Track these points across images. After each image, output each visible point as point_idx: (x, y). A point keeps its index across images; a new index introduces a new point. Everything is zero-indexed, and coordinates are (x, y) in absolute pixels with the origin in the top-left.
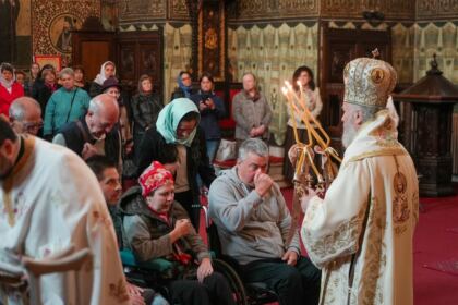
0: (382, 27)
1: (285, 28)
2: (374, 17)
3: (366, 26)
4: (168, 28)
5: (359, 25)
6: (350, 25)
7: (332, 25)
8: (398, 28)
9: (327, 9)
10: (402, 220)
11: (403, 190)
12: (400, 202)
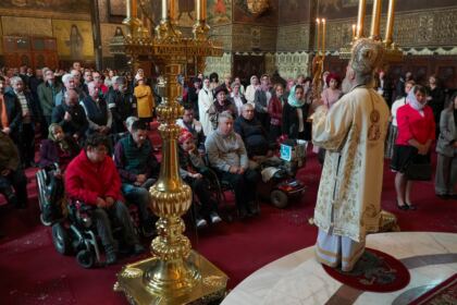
0: (261, 54)
2: (256, 50)
3: (253, 54)
5: (250, 53)
6: (246, 54)
7: (237, 53)
8: (269, 55)
9: (235, 47)
10: (375, 139)
11: (376, 121)
12: (374, 128)
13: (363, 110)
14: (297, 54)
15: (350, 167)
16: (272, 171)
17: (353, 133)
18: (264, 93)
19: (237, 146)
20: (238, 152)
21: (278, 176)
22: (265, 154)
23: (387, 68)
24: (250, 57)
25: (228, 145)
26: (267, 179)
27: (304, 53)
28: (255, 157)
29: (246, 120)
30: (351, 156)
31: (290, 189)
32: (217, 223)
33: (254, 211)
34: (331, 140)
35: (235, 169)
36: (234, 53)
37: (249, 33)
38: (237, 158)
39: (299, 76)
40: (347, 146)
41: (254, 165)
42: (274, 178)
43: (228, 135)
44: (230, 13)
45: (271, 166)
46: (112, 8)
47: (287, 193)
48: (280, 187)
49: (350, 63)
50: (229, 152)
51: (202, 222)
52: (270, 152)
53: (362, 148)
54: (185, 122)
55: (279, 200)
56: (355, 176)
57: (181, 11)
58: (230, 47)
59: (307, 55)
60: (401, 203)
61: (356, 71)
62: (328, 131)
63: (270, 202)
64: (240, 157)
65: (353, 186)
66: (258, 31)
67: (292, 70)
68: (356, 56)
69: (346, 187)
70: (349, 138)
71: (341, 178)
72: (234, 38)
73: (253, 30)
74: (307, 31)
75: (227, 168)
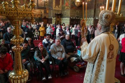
0: (79, 18)
1: (66, 18)
2: (78, 17)
3: (77, 18)
4: (53, 18)
5: (75, 18)
6: (74, 18)
7: (72, 18)
8: (81, 18)
9: (71, 16)
10: (111, 58)
11: (112, 50)
12: (111, 53)
13: (105, 45)
14: (90, 18)
15: (98, 71)
16: (74, 59)
17: (100, 56)
18: (77, 30)
19: (61, 50)
20: (62, 52)
21: (76, 61)
22: (73, 52)
23: (118, 23)
24: (75, 19)
25: (58, 49)
26: (72, 61)
27: (92, 18)
28: (69, 53)
29: (66, 40)
30: (99, 66)
31: (80, 66)
32: (50, 79)
33: (66, 74)
34: (90, 59)
35: (59, 58)
36: (70, 18)
37: (75, 12)
38: (61, 54)
39: (90, 25)
40: (97, 61)
41: (68, 56)
42: (75, 61)
43: (58, 46)
44: (70, 6)
45: (74, 57)
46: (38, 5)
47: (79, 67)
48: (77, 65)
49: (99, 22)
50: (58, 52)
51: (44, 78)
52: (75, 51)
53: (105, 63)
54: (47, 40)
55: (76, 69)
56: (100, 76)
57: (56, 5)
58: (69, 16)
59: (93, 19)
60: (122, 74)
61: (102, 25)
62: (87, 54)
63: (73, 70)
64: (62, 53)
65: (99, 80)
66: (78, 11)
67: (88, 23)
68: (101, 18)
69: (96, 80)
70: (98, 58)
71: (94, 76)
72: (71, 13)
73: (77, 11)
74: (93, 12)
75: (57, 58)
